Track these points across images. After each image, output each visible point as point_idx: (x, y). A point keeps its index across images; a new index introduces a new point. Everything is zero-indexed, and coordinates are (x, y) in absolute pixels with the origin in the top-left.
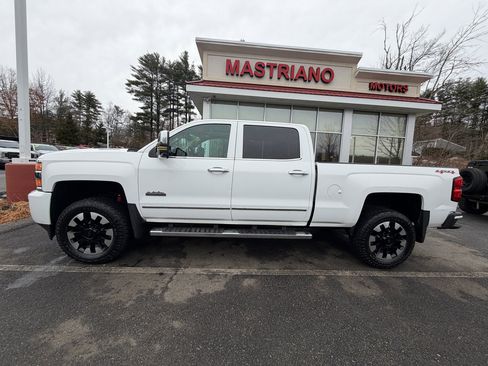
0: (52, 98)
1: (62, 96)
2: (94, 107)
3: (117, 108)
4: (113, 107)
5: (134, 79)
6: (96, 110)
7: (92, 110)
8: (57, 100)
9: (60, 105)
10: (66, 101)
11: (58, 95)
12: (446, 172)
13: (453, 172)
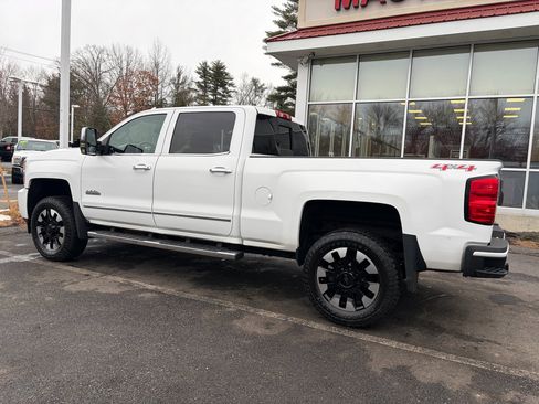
0: (167, 80)
1: (179, 75)
2: (223, 85)
3: (255, 82)
4: (249, 81)
5: (276, 29)
6: (226, 91)
7: (220, 90)
8: (173, 81)
9: (177, 88)
10: (183, 83)
11: (175, 74)
12: (454, 167)
13: (471, 168)
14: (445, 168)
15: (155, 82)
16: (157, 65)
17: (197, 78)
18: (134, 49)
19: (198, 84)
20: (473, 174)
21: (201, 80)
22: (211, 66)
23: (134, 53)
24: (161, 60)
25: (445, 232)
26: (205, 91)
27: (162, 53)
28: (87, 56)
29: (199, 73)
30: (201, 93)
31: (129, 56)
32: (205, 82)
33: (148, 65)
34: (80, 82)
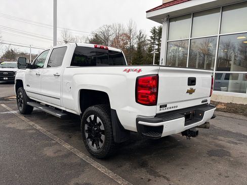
0: (135, 37)
8: (137, 37)
9: (139, 40)
10: (142, 37)
11: (138, 34)
12: (132, 70)
13: (140, 71)
14: (129, 71)
15: (129, 38)
16: (131, 31)
17: (151, 35)
18: (122, 24)
19: (151, 37)
20: (141, 74)
21: (152, 35)
22: (157, 28)
23: (122, 26)
24: (132, 28)
25: (128, 108)
26: (154, 41)
27: (133, 25)
28: (104, 29)
29: (152, 32)
30: (152, 41)
31: (119, 27)
32: (154, 36)
33: (127, 31)
34: (101, 41)
